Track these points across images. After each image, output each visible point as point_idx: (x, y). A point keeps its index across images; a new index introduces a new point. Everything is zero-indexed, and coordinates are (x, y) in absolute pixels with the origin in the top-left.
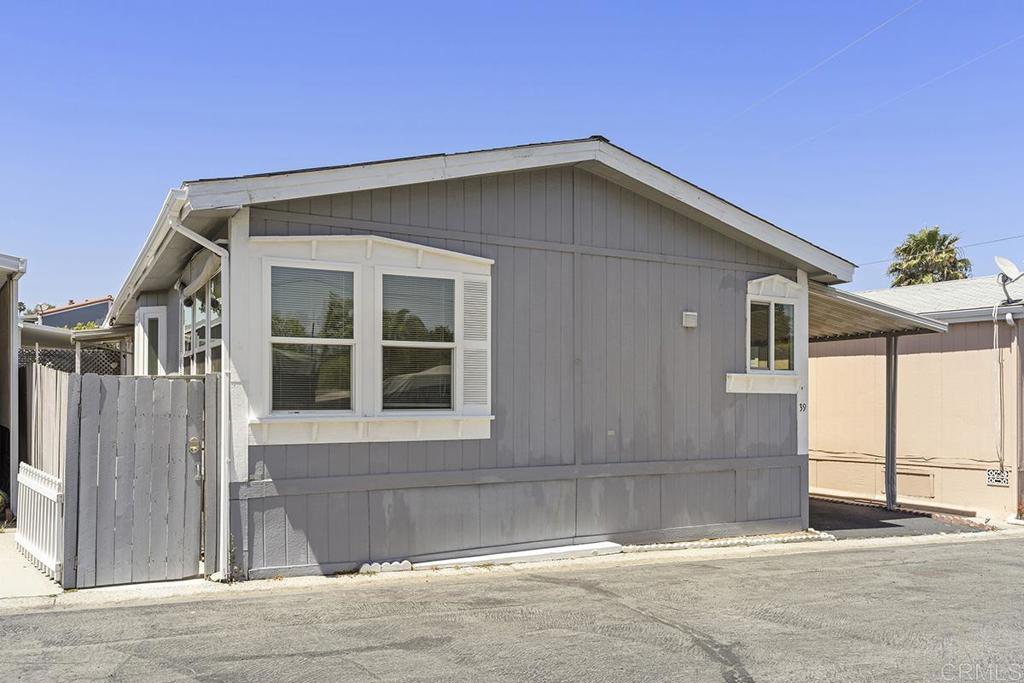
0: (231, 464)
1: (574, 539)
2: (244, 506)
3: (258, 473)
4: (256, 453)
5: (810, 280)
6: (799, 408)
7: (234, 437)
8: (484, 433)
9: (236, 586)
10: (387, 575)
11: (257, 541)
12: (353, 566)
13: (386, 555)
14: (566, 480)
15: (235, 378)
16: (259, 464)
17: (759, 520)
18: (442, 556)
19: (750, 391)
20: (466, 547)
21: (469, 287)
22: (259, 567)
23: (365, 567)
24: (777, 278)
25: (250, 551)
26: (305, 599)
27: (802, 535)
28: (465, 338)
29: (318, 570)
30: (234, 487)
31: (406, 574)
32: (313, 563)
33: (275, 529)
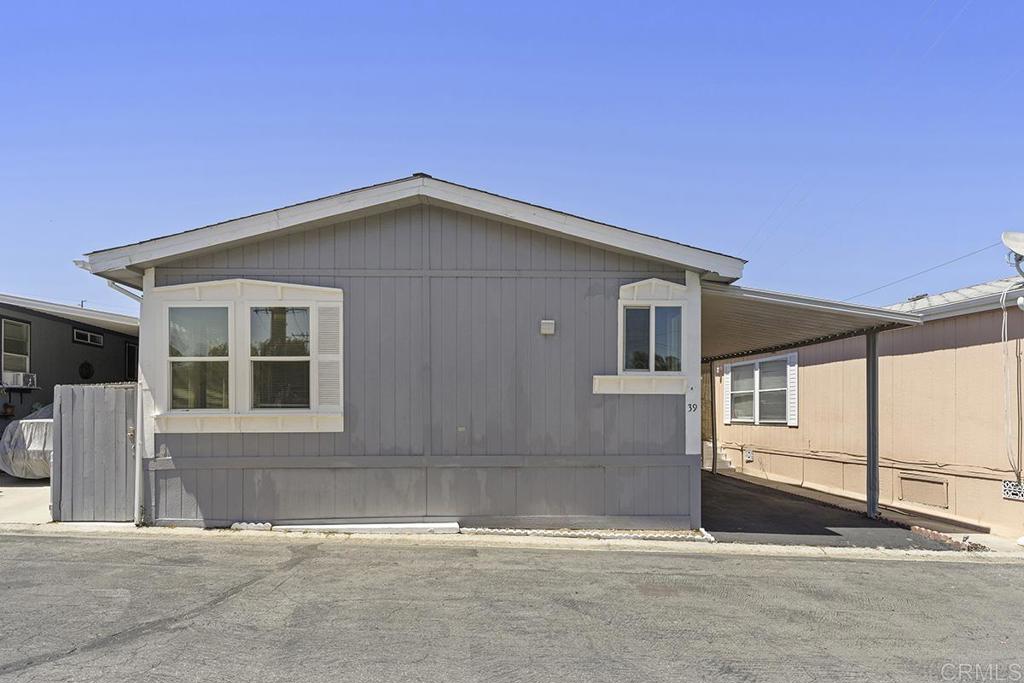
0: (143, 445)
1: (425, 518)
2: (152, 475)
3: (162, 452)
4: (159, 439)
5: (703, 281)
6: (687, 409)
7: (145, 428)
8: (338, 426)
9: (144, 530)
10: (249, 532)
11: (162, 499)
12: (229, 523)
13: (255, 517)
14: (416, 468)
15: (146, 387)
16: (163, 446)
17: (634, 515)
18: (302, 522)
19: (621, 392)
20: (322, 516)
21: (322, 311)
22: (163, 518)
23: (236, 525)
24: (654, 281)
25: (157, 505)
26: (192, 544)
27: (690, 534)
28: (320, 352)
29: (203, 524)
30: (145, 462)
31: (265, 533)
32: (200, 519)
33: (174, 493)
